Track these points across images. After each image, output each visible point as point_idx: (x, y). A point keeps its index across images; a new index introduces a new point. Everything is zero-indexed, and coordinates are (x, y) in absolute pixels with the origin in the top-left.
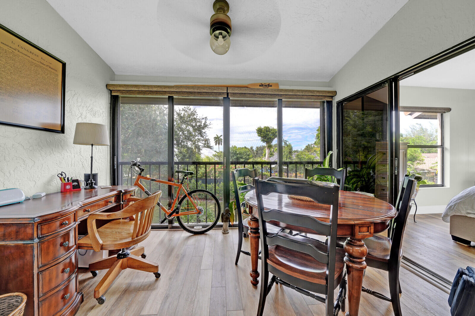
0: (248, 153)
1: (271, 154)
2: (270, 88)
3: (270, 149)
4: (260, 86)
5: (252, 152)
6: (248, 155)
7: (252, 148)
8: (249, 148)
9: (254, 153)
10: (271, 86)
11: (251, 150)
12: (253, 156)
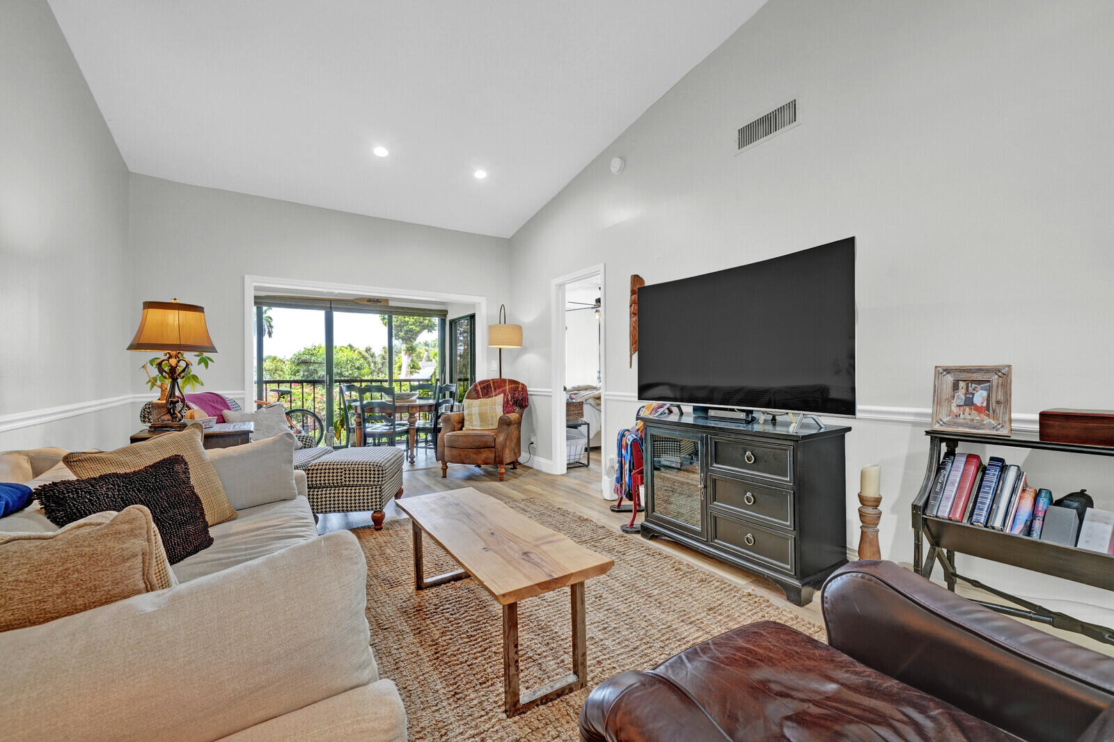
0: (357, 364)
1: (414, 365)
2: (379, 304)
3: (410, 355)
4: (368, 301)
5: (370, 359)
6: (358, 368)
7: (368, 350)
8: (362, 349)
9: (375, 363)
10: (380, 302)
11: (366, 355)
12: (374, 371)
